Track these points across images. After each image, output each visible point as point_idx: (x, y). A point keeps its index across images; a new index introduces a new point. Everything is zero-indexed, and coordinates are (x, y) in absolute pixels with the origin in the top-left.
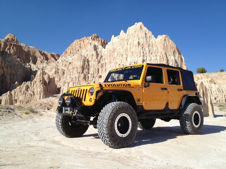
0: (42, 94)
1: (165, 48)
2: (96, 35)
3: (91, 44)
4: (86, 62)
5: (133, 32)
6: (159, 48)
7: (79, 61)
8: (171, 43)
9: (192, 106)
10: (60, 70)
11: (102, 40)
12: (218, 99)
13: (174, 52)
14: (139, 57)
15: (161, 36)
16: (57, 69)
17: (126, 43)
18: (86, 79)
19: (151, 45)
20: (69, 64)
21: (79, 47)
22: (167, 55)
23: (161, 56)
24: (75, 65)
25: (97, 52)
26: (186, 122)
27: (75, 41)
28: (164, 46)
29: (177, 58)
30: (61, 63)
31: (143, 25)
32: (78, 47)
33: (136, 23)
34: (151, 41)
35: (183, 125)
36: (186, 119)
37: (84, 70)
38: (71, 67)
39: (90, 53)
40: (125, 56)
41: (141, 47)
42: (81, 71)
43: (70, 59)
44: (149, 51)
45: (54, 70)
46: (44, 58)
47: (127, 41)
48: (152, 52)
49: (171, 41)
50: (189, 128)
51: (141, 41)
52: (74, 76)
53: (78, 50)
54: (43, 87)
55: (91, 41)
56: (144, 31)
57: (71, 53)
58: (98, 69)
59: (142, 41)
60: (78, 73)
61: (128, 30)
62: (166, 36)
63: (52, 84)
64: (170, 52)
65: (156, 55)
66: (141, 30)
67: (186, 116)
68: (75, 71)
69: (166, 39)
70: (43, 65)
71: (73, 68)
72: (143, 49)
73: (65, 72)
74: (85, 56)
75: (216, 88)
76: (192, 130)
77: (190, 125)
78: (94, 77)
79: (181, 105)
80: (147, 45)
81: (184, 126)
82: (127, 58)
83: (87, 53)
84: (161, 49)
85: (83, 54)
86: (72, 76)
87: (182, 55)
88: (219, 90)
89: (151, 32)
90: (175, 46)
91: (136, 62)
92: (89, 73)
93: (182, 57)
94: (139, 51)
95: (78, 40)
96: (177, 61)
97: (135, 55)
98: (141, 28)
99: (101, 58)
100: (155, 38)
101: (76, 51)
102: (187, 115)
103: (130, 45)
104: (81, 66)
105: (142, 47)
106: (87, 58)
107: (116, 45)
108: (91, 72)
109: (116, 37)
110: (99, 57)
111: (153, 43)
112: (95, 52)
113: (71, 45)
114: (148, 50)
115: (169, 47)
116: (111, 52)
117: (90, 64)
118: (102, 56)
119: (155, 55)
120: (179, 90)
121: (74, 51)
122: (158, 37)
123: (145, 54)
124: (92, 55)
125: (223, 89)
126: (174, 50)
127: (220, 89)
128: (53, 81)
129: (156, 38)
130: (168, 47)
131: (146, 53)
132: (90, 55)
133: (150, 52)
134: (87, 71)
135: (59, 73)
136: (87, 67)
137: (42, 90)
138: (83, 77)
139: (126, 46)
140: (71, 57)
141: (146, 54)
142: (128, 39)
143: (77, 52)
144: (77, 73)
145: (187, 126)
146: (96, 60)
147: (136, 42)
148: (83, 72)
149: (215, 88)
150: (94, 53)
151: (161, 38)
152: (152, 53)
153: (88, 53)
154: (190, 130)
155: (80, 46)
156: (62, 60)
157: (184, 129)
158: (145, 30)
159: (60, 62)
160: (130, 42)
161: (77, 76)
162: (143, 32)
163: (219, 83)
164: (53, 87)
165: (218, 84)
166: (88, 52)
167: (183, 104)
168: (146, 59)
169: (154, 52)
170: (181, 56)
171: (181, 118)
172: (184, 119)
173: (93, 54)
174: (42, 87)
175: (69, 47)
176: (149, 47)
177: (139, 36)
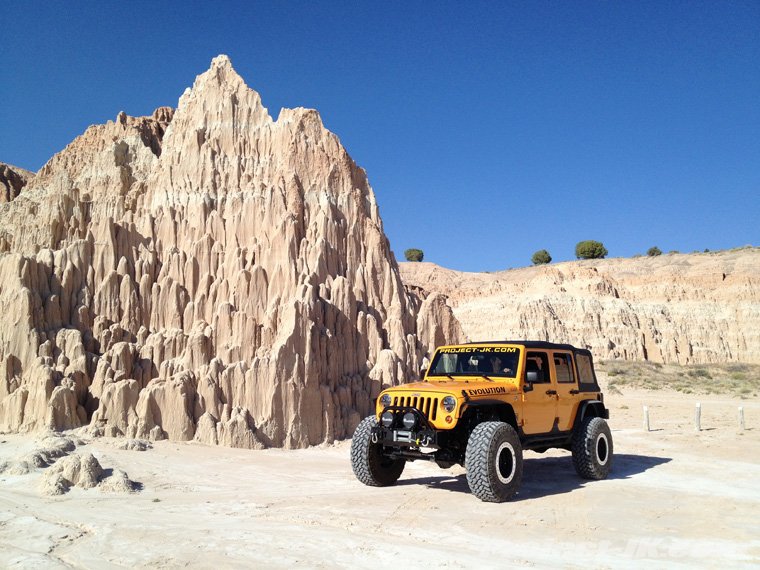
1: (299, 157)
4: (76, 210)
6: (279, 159)
8: (324, 139)
12: (619, 348)
13: (333, 178)
14: (195, 188)
15: (292, 112)
19: (253, 146)
22: (304, 185)
23: (277, 190)
25: (127, 171)
27: (89, 130)
28: (295, 152)
29: (345, 200)
31: (229, 64)
34: (254, 129)
37: (65, 238)
39: (100, 173)
41: (209, 149)
42: (50, 243)
44: (241, 168)
48: (250, 173)
49: (325, 131)
51: (215, 126)
56: (230, 88)
59: (218, 128)
62: (307, 110)
64: (316, 174)
65: (264, 187)
66: (220, 83)
69: (306, 124)
72: (217, 160)
75: (618, 311)
80: (237, 145)
84: (284, 168)
87: (371, 190)
88: (627, 318)
89: (257, 95)
90: (342, 151)
91: (178, 210)
93: (371, 198)
94: (201, 165)
95: (99, 127)
96: (344, 210)
97: (180, 181)
98: (220, 76)
99: (138, 195)
100: (270, 118)
104: (51, 223)
105: (214, 153)
106: (83, 193)
110: (135, 188)
111: (262, 138)
112: (120, 168)
113: (71, 144)
114: (234, 162)
115: (317, 155)
117: (93, 214)
118: (146, 188)
119: (260, 183)
122: (281, 114)
123: (223, 178)
125: (640, 315)
126: (335, 166)
127: (631, 312)
129: (275, 119)
130: (311, 156)
131: (227, 177)
132: (99, 180)
133: (243, 174)
136: (77, 225)
141: (226, 181)
146: (117, 201)
149: (612, 311)
150: (115, 172)
151: (289, 117)
152: (250, 178)
158: (236, 87)
162: (226, 93)
163: (631, 292)
165: (626, 295)
166: (94, 168)
168: (224, 200)
169: (258, 173)
175: (63, 152)
176: (242, 150)
177: (208, 109)
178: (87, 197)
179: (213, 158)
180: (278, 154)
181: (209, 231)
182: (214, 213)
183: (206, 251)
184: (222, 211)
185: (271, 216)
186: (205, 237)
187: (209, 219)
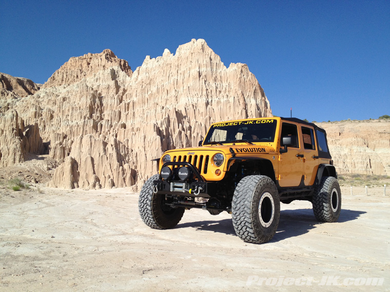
0: (18, 154)
1: (242, 84)
2: (110, 51)
3: (104, 66)
4: (97, 100)
5: (188, 53)
6: (232, 84)
7: (85, 96)
8: (250, 76)
9: (330, 180)
10: (44, 111)
11: (121, 62)
13: (255, 92)
14: (199, 96)
15: (236, 65)
16: (38, 109)
17: (174, 71)
18: (97, 129)
19: (219, 79)
20: (62, 100)
21: (79, 71)
22: (245, 95)
23: (236, 97)
24: (75, 102)
25: (116, 82)
26: (324, 204)
27: (71, 59)
28: (240, 82)
29: (260, 102)
30: (46, 97)
31: (206, 43)
32: (76, 70)
33: (193, 40)
34: (219, 71)
35: (319, 208)
36: (323, 200)
37: (94, 113)
38: (66, 106)
39: (104, 83)
40: (173, 93)
41: (203, 80)
42: (88, 115)
43: (62, 91)
44: (217, 88)
45: (33, 110)
46: (3, 85)
47: (177, 69)
48: (220, 90)
49: (250, 73)
50: (327, 213)
51: (203, 69)
52: (74, 122)
53: (77, 76)
54: (20, 140)
55: (104, 61)
56: (207, 54)
57: (63, 80)
58: (120, 113)
59: (205, 70)
60: (83, 118)
61: (178, 49)
62: (243, 64)
63: (34, 135)
64: (248, 91)
65: (227, 96)
66: (203, 51)
67: (324, 196)
68: (76, 113)
69: (243, 70)
70: (6, 99)
71: (73, 108)
72: (206, 84)
73: (54, 114)
74: (95, 87)
76: (331, 216)
77: (328, 209)
78: (111, 126)
79: (316, 179)
80: (213, 78)
81: (319, 210)
82: (177, 97)
83: (98, 84)
84: (235, 86)
85: (89, 85)
86: (70, 122)
87: (266, 97)
89: (219, 57)
90: (257, 82)
91: (195, 105)
92: (102, 119)
93: (267, 100)
94: (201, 86)
95: (77, 58)
96: (260, 106)
97: (193, 93)
98: (203, 49)
99: (123, 94)
100: (225, 67)
101: (72, 77)
102: (325, 194)
103: (182, 75)
104: (88, 106)
105: (205, 81)
106: (98, 92)
107: (153, 73)
108: (106, 118)
109: (154, 59)
110: (121, 91)
111: (222, 75)
112: (114, 81)
113: (63, 66)
114: (214, 85)
115: (248, 83)
116: (144, 85)
117: (104, 102)
118: (126, 91)
119: (226, 94)
120: (315, 157)
121: (69, 76)
122: (230, 65)
123: (210, 92)
124: (108, 88)
126: (255, 88)
128: (35, 131)
129: (227, 68)
130: (246, 83)
132: (104, 87)
133: (218, 90)
134: (98, 115)
135: (41, 115)
136: (98, 107)
137: (18, 146)
138: (92, 125)
139: (176, 77)
140: (65, 88)
142: (178, 66)
143: (76, 80)
144: (79, 118)
145: (324, 210)
146: (116, 97)
147: (194, 72)
148: (91, 116)
150: (112, 83)
151: (235, 67)
152: (220, 92)
153: (101, 83)
154: (328, 216)
155: (80, 68)
156: (46, 93)
157: (320, 214)
158: (210, 53)
159: (41, 96)
160: (183, 70)
161: (81, 122)
162: (207, 56)
164: (34, 140)
166: (101, 81)
167: (319, 177)
168: (212, 101)
169: (224, 89)
170: (265, 99)
171: (315, 199)
172: (320, 200)
173: (109, 86)
174: (17, 141)
175: (60, 70)
176: (215, 80)
177: (199, 62)
178: (100, 94)
179: (205, 83)
180: (232, 83)
181: (208, 113)
182: (209, 106)
183: (208, 121)
184: (211, 105)
185: (234, 108)
186: (208, 116)
187: (208, 109)
